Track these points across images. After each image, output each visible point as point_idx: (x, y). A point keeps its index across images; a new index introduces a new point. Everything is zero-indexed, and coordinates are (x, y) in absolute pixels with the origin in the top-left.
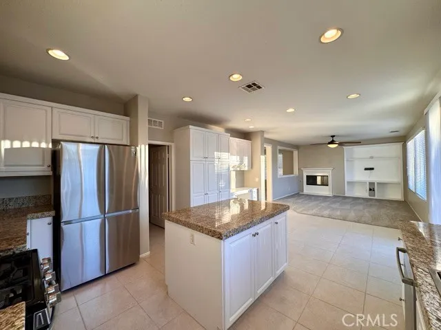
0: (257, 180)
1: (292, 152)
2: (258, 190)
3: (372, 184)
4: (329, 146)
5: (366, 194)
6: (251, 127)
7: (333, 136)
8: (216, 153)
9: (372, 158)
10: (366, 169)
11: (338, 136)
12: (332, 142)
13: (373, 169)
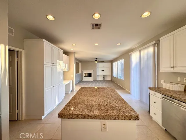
0: (72, 76)
1: (79, 63)
2: (72, 81)
3: (104, 76)
4: (95, 62)
5: (102, 79)
6: (72, 49)
7: (96, 59)
8: (57, 60)
9: (103, 67)
10: (102, 71)
11: (98, 59)
12: (96, 61)
13: (104, 71)
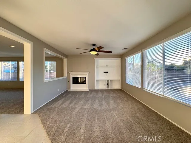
3: (108, 81)
5: (105, 88)
7: (94, 45)
9: (107, 66)
10: (105, 72)
12: (93, 50)
